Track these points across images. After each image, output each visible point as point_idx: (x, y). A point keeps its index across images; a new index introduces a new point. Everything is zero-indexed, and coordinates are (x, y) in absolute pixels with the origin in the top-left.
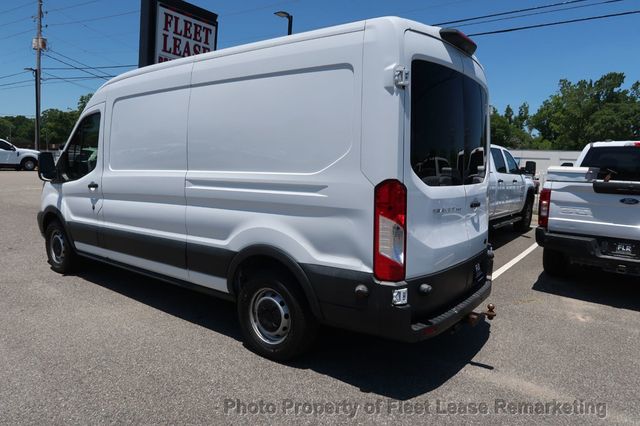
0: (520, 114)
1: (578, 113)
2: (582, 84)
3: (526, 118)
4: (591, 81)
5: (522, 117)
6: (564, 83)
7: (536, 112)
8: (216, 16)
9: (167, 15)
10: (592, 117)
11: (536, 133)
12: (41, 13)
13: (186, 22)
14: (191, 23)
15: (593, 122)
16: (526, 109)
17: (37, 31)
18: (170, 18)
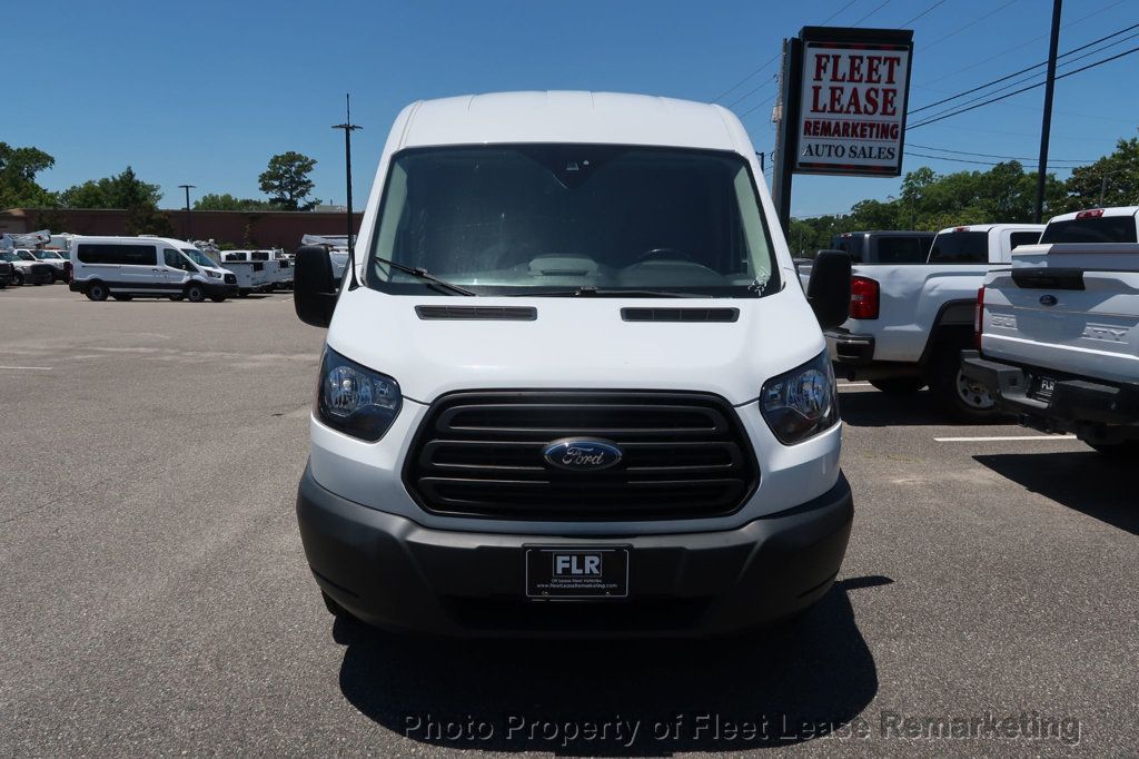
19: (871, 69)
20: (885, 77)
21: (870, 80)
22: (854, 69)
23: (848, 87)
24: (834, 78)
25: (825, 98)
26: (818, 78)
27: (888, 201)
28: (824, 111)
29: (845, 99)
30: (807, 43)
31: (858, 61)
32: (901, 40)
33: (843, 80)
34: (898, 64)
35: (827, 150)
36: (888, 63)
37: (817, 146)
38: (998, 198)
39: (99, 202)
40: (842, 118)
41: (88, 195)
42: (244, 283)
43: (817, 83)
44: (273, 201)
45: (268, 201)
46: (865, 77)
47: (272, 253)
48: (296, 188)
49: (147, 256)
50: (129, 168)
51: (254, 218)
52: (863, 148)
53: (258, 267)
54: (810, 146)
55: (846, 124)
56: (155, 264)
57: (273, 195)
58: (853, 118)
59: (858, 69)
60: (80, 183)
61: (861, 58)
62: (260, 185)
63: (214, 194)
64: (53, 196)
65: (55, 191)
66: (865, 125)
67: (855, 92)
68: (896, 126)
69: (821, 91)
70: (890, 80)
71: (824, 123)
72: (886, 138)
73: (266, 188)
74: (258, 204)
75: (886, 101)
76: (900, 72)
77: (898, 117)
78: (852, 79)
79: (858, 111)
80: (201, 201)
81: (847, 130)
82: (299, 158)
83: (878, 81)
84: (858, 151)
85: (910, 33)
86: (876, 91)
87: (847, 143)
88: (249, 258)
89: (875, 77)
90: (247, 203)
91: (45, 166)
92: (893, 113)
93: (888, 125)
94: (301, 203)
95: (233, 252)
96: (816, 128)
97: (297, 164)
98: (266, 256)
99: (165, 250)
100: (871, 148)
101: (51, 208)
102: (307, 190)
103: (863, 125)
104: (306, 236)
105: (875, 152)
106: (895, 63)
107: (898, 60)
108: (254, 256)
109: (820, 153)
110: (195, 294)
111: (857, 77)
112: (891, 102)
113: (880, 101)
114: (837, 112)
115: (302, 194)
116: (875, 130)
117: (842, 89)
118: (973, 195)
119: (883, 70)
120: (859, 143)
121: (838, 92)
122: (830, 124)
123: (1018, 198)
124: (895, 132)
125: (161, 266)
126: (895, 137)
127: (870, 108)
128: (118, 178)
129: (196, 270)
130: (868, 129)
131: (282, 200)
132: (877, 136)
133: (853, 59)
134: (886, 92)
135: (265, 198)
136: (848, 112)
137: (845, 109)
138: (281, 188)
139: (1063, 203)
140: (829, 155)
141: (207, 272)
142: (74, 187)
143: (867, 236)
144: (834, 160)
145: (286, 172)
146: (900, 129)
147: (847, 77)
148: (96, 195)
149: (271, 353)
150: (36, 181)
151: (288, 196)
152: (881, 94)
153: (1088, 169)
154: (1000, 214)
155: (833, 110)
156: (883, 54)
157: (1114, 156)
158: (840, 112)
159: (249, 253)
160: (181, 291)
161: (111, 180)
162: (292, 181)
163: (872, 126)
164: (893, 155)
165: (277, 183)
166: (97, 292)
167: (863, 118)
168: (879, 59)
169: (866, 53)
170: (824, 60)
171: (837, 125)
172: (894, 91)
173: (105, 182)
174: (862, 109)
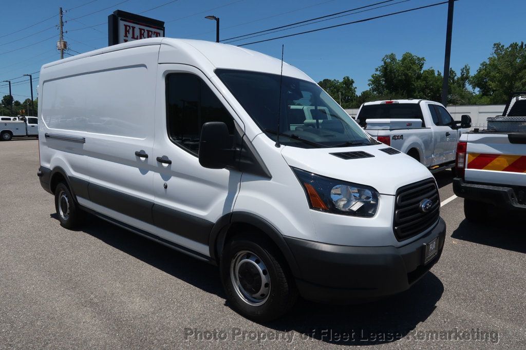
0: (462, 75)
1: (510, 72)
2: (514, 46)
3: (467, 78)
4: (522, 43)
5: (464, 78)
6: (498, 46)
7: (476, 73)
8: (163, 23)
9: (126, 26)
10: (520, 74)
11: (477, 91)
12: (62, 22)
13: (141, 30)
14: (144, 30)
15: (521, 78)
16: (468, 71)
17: (60, 36)
18: (128, 28)
30: (119, 18)
32: (159, 25)
36: (155, 34)
59: (143, 35)
169: (146, 28)
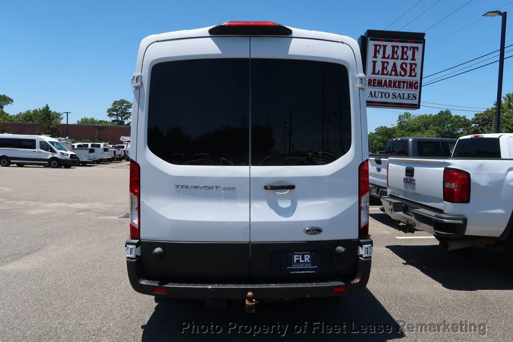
9: (376, 46)
19: (403, 53)
20: (410, 58)
21: (402, 58)
22: (394, 52)
23: (391, 62)
24: (384, 57)
25: (379, 67)
26: (375, 56)
27: (391, 127)
28: (378, 74)
29: (390, 68)
30: (369, 38)
31: (396, 48)
32: (419, 38)
33: (388, 58)
34: (418, 51)
35: (380, 94)
36: (412, 49)
37: (375, 92)
38: (441, 126)
39: (31, 119)
40: (388, 78)
41: (26, 117)
42: (83, 159)
43: (375, 59)
44: (113, 121)
45: (111, 121)
46: (400, 57)
47: (102, 145)
48: (124, 115)
49: (31, 144)
50: (47, 105)
51: (101, 128)
52: (399, 94)
53: (92, 151)
54: (371, 92)
55: (390, 81)
56: (35, 148)
57: (113, 118)
58: (393, 78)
59: (396, 52)
60: (24, 111)
61: (398, 47)
62: (108, 114)
63: (86, 118)
64: (10, 117)
65: (12, 115)
66: (400, 82)
67: (395, 65)
68: (417, 83)
69: (376, 63)
70: (413, 59)
71: (378, 80)
72: (412, 88)
73: (110, 115)
74: (106, 122)
75: (411, 70)
76: (418, 55)
77: (418, 78)
78: (393, 58)
79: (396, 74)
80: (80, 120)
81: (390, 84)
82: (126, 102)
83: (407, 59)
84: (397, 96)
85: (423, 35)
86: (406, 64)
87: (391, 91)
88: (90, 147)
89: (405, 57)
90: (101, 122)
91: (9, 103)
92: (415, 76)
93: (413, 82)
94: (126, 122)
95: (81, 144)
96: (374, 83)
97: (125, 105)
98: (99, 146)
99: (40, 142)
100: (404, 94)
101: (10, 122)
102: (129, 117)
103: (399, 82)
104: (122, 137)
105: (406, 96)
106: (416, 49)
107: (417, 48)
108: (92, 146)
109: (376, 96)
110: (54, 164)
111: (396, 57)
112: (414, 70)
113: (408, 69)
114: (385, 75)
115: (127, 118)
116: (405, 84)
117: (388, 63)
118: (430, 124)
119: (410, 53)
120: (397, 91)
121: (386, 64)
122: (381, 80)
123: (450, 126)
124: (417, 86)
125: (38, 149)
126: (416, 88)
127: (403, 73)
128: (41, 109)
129: (56, 152)
130: (402, 84)
131: (117, 121)
132: (407, 88)
133: (393, 47)
134: (411, 65)
135: (109, 119)
136: (391, 74)
137: (389, 73)
138: (117, 115)
139: (471, 129)
140: (382, 97)
141: (61, 153)
142: (21, 113)
143: (411, 140)
144: (384, 100)
145: (119, 108)
146: (419, 84)
147: (391, 57)
148: (31, 117)
149: (60, 202)
150: (4, 110)
151: (120, 119)
152: (409, 66)
153: (482, 114)
154: (442, 133)
155: (383, 74)
156: (409, 45)
157: (492, 108)
158: (387, 74)
159: (90, 144)
160: (47, 162)
161: (38, 110)
162: (122, 112)
163: (404, 82)
164: (415, 98)
165: (115, 113)
166: (4, 162)
167: (399, 78)
168: (407, 47)
169: (400, 44)
170: (378, 47)
171: (386, 81)
172: (416, 65)
173: (35, 111)
174: (399, 73)
